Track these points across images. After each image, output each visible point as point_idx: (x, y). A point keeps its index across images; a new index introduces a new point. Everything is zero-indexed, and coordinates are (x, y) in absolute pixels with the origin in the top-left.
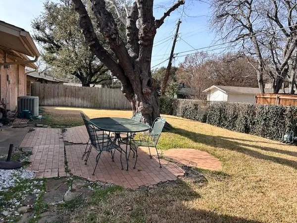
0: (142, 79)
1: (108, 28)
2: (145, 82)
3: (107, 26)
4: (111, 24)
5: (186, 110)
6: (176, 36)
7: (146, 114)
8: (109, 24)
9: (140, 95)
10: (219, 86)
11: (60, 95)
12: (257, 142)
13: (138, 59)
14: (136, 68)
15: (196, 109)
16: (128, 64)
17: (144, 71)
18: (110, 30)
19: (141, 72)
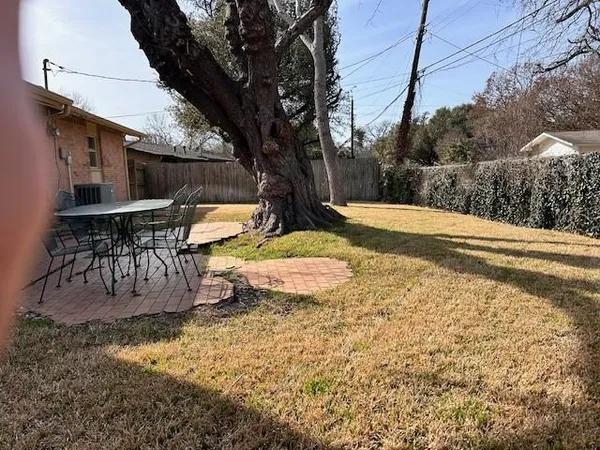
0: (260, 124)
1: (167, 28)
2: (265, 130)
3: (164, 23)
4: (172, 19)
5: (436, 189)
6: (422, 31)
7: (273, 197)
8: (168, 20)
9: (261, 158)
10: (557, 134)
11: (193, 181)
12: (529, 242)
13: (248, 84)
14: (244, 103)
15: (453, 184)
16: (226, 96)
17: (262, 107)
18: (170, 32)
19: (257, 110)
